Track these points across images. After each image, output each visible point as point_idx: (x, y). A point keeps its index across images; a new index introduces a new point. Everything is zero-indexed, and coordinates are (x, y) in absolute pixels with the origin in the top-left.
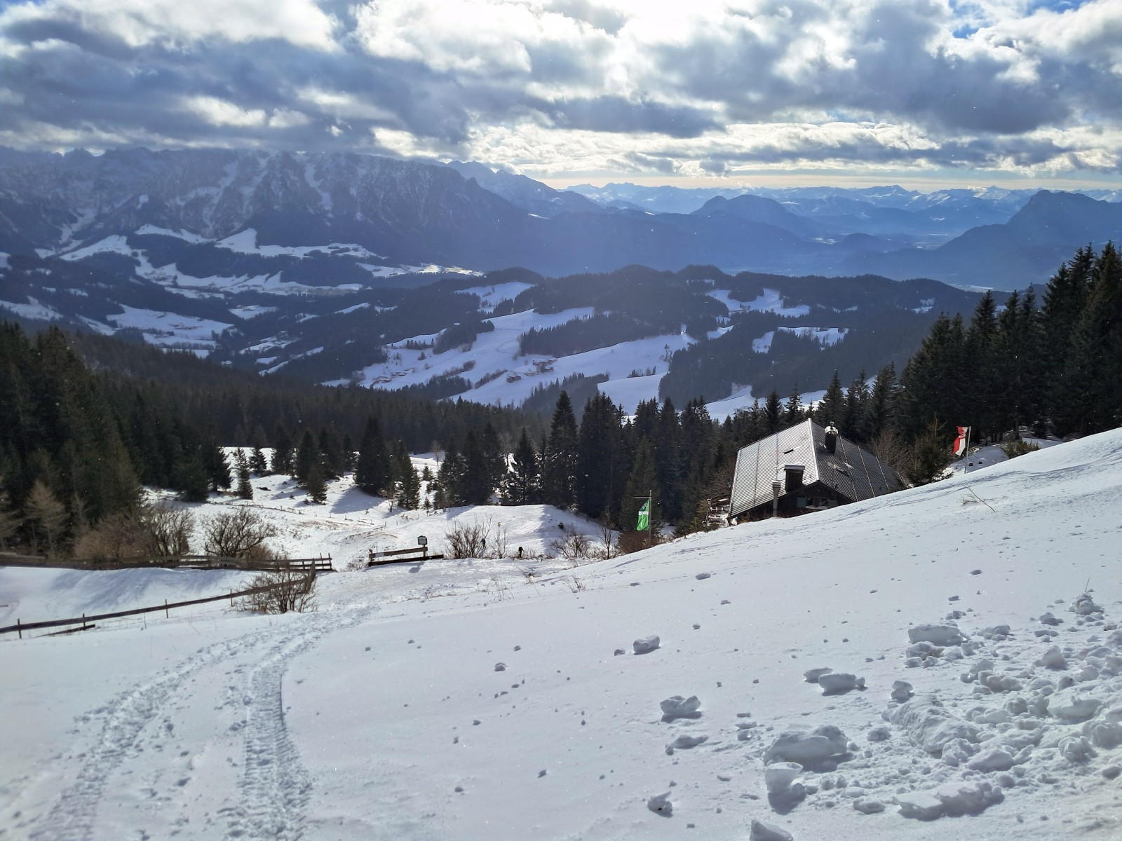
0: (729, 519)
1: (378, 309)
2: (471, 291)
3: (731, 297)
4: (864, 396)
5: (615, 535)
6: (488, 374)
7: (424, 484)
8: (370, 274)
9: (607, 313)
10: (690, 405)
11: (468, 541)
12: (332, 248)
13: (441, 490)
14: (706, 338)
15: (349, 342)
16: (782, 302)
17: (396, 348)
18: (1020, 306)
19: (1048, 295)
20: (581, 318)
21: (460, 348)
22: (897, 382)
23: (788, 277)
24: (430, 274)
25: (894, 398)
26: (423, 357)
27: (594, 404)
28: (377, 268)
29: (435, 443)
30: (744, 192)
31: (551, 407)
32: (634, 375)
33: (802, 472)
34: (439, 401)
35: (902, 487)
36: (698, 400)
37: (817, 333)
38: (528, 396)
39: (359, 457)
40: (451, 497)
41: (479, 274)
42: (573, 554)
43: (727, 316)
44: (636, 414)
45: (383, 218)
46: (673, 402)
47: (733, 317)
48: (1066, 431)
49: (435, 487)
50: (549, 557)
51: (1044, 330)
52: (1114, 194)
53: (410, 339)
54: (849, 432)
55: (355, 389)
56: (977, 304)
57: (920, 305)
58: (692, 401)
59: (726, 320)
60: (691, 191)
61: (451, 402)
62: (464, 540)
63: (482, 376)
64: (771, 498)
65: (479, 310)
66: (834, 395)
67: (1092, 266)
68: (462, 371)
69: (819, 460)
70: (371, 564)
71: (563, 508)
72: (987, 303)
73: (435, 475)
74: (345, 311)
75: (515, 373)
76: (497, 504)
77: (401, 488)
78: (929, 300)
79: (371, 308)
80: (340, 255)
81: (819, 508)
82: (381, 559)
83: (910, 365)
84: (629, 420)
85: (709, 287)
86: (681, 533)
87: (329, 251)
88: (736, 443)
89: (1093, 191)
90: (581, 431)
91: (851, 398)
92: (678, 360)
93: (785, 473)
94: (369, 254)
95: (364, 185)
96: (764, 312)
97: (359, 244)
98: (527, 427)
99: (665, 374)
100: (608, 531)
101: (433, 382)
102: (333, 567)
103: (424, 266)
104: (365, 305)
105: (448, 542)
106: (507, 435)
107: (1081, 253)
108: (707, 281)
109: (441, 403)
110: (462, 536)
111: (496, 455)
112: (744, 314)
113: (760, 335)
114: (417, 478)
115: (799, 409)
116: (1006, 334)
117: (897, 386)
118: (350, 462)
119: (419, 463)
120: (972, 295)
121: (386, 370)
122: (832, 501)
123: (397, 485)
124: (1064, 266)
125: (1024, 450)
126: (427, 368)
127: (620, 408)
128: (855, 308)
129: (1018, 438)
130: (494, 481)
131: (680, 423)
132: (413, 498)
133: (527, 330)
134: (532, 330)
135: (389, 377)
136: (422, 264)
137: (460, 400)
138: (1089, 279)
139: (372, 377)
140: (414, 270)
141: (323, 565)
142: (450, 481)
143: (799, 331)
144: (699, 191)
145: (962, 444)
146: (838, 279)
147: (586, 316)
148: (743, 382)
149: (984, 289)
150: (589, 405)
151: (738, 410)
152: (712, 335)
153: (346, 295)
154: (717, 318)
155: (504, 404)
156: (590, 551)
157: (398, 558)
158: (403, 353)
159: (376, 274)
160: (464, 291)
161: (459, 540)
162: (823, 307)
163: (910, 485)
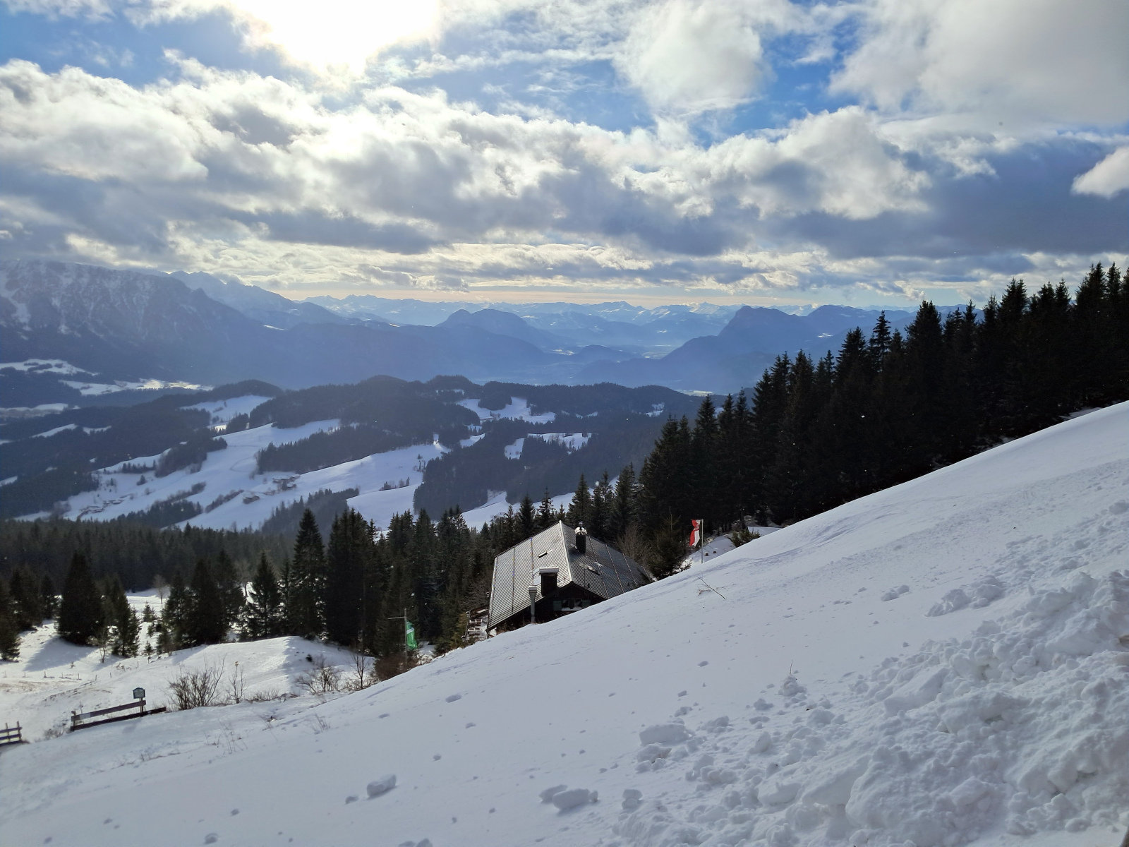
0: (488, 630)
1: (87, 431)
2: (200, 407)
3: (481, 405)
4: (609, 496)
5: (370, 662)
6: (221, 496)
7: (145, 627)
8: (77, 391)
9: (354, 425)
10: (446, 515)
11: (196, 687)
12: (30, 364)
13: (165, 631)
14: (459, 446)
15: (50, 469)
16: (529, 409)
17: (109, 473)
18: (734, 408)
19: (757, 397)
20: (326, 431)
21: (188, 469)
22: (636, 481)
23: (533, 386)
24: (151, 391)
25: (635, 496)
26: (143, 482)
27: (342, 521)
28: (86, 385)
29: (158, 578)
30: (487, 307)
31: (295, 528)
32: (387, 487)
33: (556, 575)
34: (163, 529)
35: (647, 581)
36: (454, 509)
37: (563, 438)
38: (268, 517)
39: (63, 603)
40: (179, 639)
41: (208, 389)
42: (321, 689)
43: (478, 424)
44: (390, 528)
45: (93, 331)
46: (429, 513)
47: (484, 425)
48: (783, 519)
49: (159, 628)
50: (294, 696)
51: (756, 428)
52: (801, 309)
53: (127, 462)
54: (597, 532)
55: (57, 522)
56: (699, 407)
57: (652, 409)
58: (448, 511)
59: (478, 428)
60: (434, 305)
61: (178, 529)
62: (191, 686)
63: (214, 499)
64: (529, 603)
65: (209, 427)
66: (582, 497)
67: (789, 371)
68: (189, 494)
69: (571, 561)
70: (73, 729)
71: (310, 638)
72: (707, 405)
73: (159, 615)
74: (45, 435)
75: (252, 493)
76: (234, 641)
77: (116, 633)
78: (660, 405)
79: (79, 430)
80: (40, 372)
81: (574, 609)
82: (87, 721)
83: (646, 465)
84: (382, 535)
85: (459, 397)
86: (440, 651)
87: (26, 368)
88: (494, 551)
89: (785, 307)
90: (329, 551)
91: (597, 498)
92: (433, 470)
93: (540, 577)
94: (75, 370)
95: (69, 295)
96: (513, 420)
97: (63, 359)
98: (267, 552)
99: (420, 485)
100: (360, 658)
101: (155, 508)
102: (23, 738)
103: (144, 382)
104: (72, 427)
105: (172, 691)
106: (245, 562)
107: (779, 360)
108: (456, 391)
109: (165, 533)
110: (189, 683)
111: (231, 585)
112: (494, 421)
113: (511, 442)
114: (135, 620)
115: (551, 512)
116: (725, 433)
117: (637, 485)
118: (50, 608)
119: (137, 602)
120: (695, 398)
121: (97, 499)
122: (586, 601)
123: (111, 631)
124: (766, 372)
125: (748, 538)
126: (148, 493)
127: (372, 524)
128: (595, 414)
129: (745, 527)
130: (230, 615)
131: (437, 535)
132: (131, 643)
133: (265, 446)
134: (271, 446)
135: (101, 505)
136: (142, 380)
137: (188, 527)
138: (788, 383)
139: (78, 509)
140: (132, 386)
141: (9, 737)
142: (177, 620)
143: (547, 437)
144: (442, 304)
145: (697, 535)
146: (578, 387)
147: (332, 429)
148: (498, 488)
149: (703, 393)
150: (336, 523)
151: (495, 517)
152: (465, 443)
153: (46, 416)
154: (469, 426)
155: (240, 528)
156: (341, 683)
157: (111, 717)
158: (117, 477)
159: (85, 392)
160: (192, 407)
161: (185, 687)
162: (567, 414)
163: (654, 579)
